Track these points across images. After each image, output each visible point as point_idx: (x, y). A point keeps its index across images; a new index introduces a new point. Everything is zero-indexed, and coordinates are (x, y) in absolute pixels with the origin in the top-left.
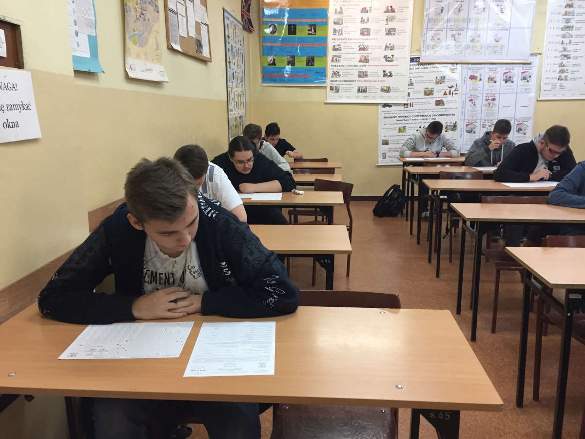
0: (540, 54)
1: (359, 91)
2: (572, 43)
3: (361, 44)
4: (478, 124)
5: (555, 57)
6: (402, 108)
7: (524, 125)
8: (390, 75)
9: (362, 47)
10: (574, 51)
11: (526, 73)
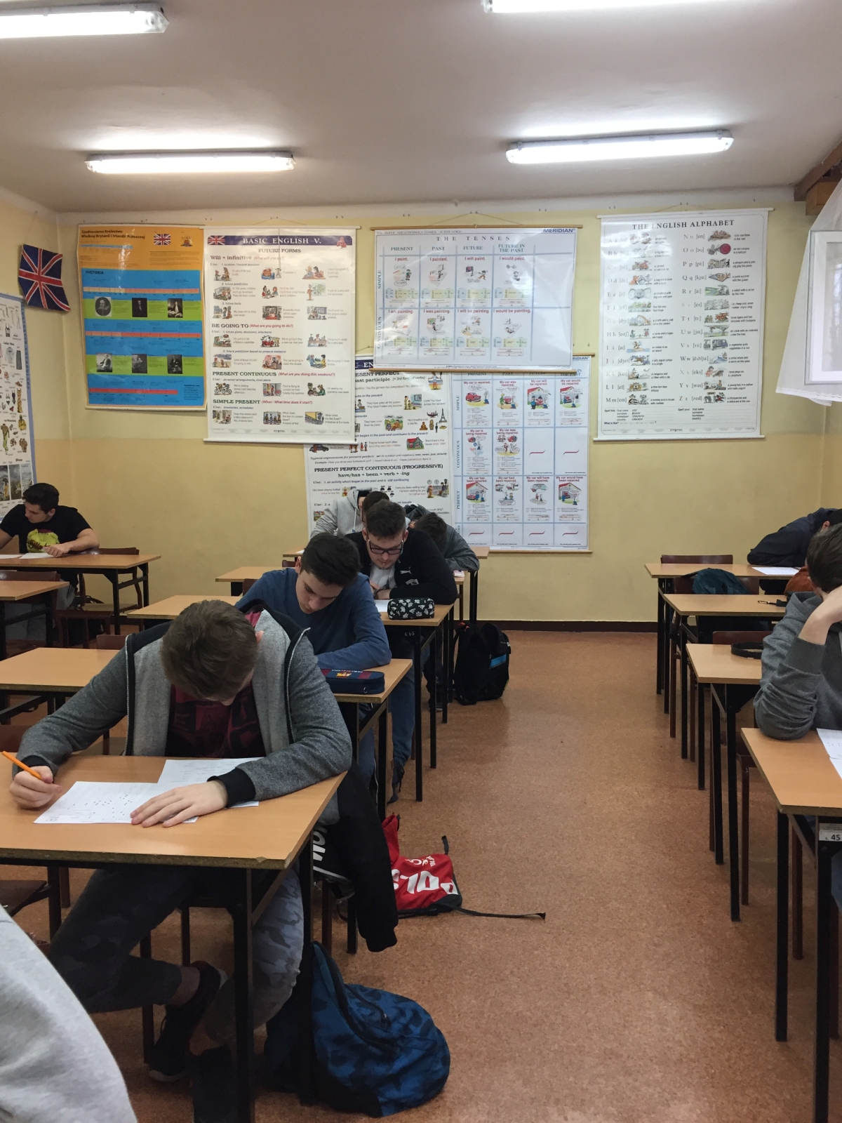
0: (593, 356)
1: (267, 420)
2: (651, 335)
3: (266, 335)
4: (488, 485)
5: (621, 361)
6: (347, 452)
7: (572, 487)
8: (321, 392)
9: (268, 340)
10: (655, 349)
11: (569, 390)
